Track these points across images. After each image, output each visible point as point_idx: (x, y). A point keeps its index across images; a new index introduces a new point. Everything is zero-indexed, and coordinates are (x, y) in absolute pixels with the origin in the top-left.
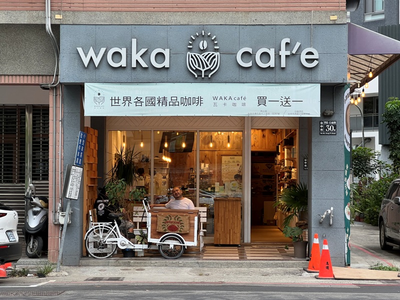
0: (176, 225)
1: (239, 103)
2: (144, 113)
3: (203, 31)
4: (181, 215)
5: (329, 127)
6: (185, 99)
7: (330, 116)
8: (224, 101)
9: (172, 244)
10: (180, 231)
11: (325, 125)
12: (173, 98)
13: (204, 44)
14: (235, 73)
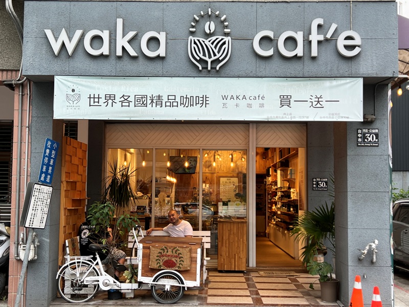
0: (174, 259)
1: (256, 104)
2: (132, 115)
3: (210, 10)
4: (180, 247)
5: (369, 137)
6: (186, 98)
7: (371, 122)
8: (235, 101)
9: (168, 284)
10: (179, 267)
11: (364, 134)
12: (170, 97)
13: (210, 26)
14: (251, 64)
